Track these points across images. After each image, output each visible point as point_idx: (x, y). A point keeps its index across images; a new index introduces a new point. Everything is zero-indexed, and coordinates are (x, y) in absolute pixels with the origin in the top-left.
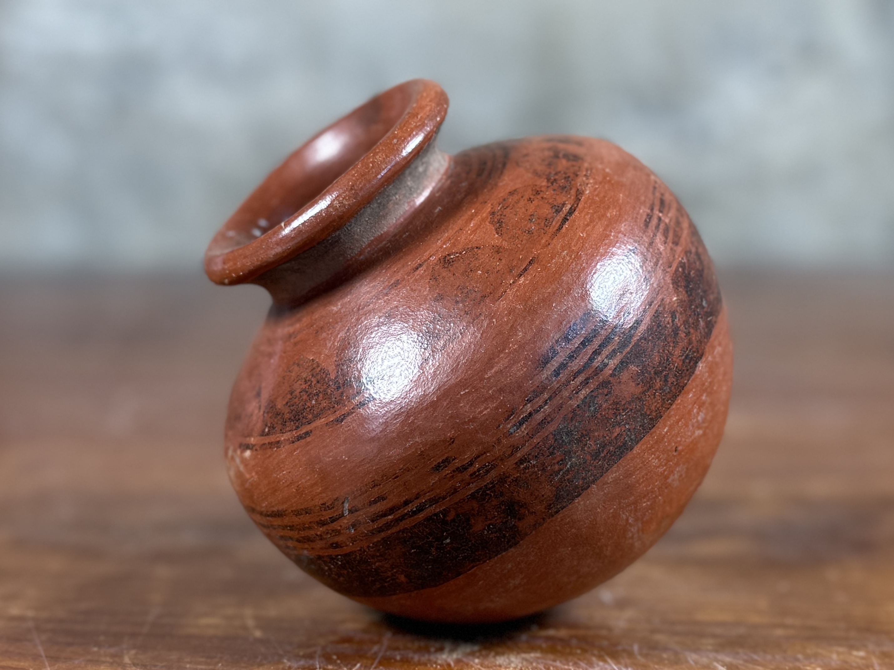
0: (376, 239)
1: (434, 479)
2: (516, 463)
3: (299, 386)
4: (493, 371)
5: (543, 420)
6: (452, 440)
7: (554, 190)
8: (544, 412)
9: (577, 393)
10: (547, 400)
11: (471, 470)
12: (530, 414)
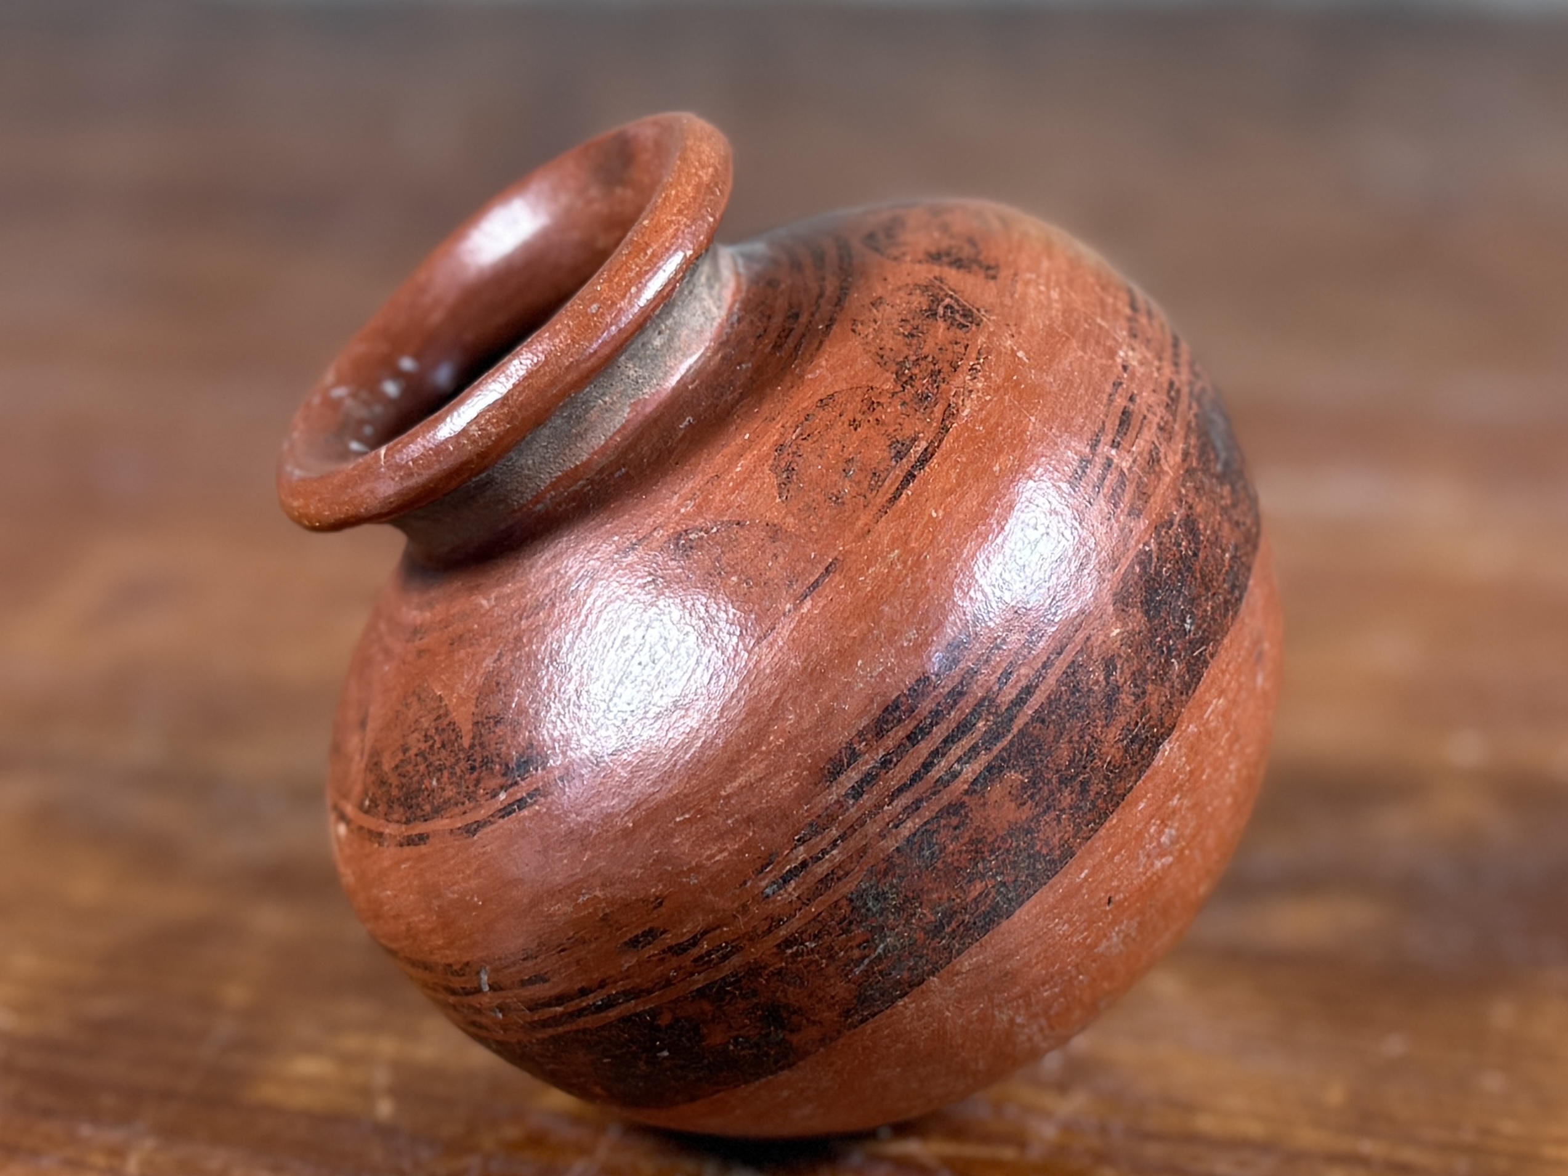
0: (566, 475)
1: (629, 961)
2: (778, 946)
3: (415, 742)
4: (736, 784)
5: (828, 875)
6: (659, 901)
7: (904, 403)
8: (830, 861)
9: (896, 826)
10: (837, 840)
11: (695, 952)
12: (804, 864)
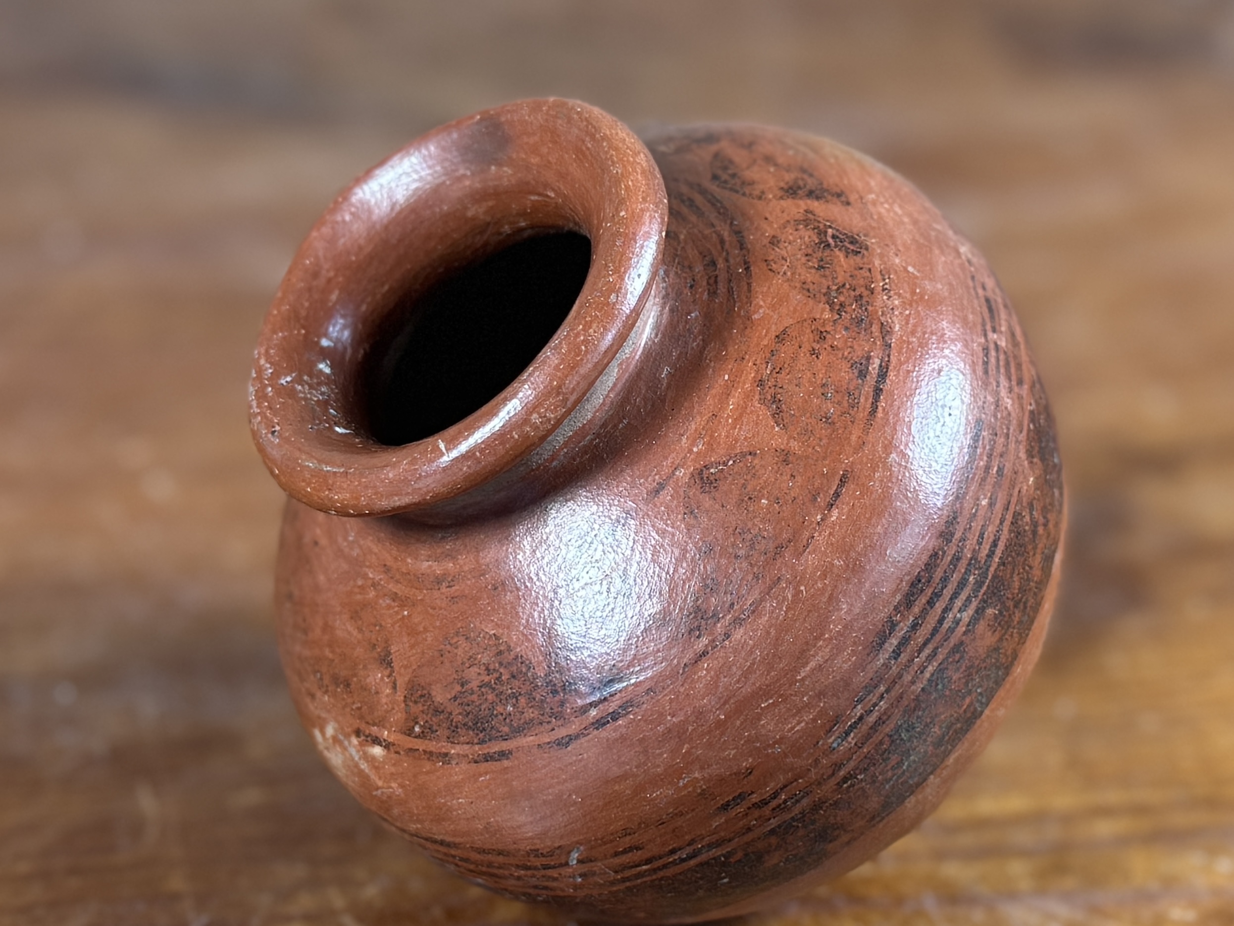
0: (576, 433)
1: (720, 820)
2: (838, 784)
3: (475, 677)
4: (808, 668)
5: (876, 722)
6: (750, 771)
7: (846, 328)
8: (878, 711)
9: (922, 672)
10: (883, 694)
11: (774, 803)
12: (861, 718)
